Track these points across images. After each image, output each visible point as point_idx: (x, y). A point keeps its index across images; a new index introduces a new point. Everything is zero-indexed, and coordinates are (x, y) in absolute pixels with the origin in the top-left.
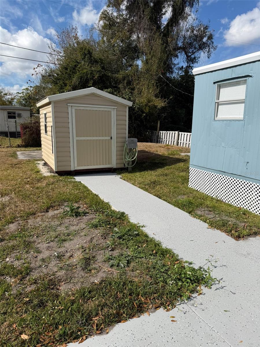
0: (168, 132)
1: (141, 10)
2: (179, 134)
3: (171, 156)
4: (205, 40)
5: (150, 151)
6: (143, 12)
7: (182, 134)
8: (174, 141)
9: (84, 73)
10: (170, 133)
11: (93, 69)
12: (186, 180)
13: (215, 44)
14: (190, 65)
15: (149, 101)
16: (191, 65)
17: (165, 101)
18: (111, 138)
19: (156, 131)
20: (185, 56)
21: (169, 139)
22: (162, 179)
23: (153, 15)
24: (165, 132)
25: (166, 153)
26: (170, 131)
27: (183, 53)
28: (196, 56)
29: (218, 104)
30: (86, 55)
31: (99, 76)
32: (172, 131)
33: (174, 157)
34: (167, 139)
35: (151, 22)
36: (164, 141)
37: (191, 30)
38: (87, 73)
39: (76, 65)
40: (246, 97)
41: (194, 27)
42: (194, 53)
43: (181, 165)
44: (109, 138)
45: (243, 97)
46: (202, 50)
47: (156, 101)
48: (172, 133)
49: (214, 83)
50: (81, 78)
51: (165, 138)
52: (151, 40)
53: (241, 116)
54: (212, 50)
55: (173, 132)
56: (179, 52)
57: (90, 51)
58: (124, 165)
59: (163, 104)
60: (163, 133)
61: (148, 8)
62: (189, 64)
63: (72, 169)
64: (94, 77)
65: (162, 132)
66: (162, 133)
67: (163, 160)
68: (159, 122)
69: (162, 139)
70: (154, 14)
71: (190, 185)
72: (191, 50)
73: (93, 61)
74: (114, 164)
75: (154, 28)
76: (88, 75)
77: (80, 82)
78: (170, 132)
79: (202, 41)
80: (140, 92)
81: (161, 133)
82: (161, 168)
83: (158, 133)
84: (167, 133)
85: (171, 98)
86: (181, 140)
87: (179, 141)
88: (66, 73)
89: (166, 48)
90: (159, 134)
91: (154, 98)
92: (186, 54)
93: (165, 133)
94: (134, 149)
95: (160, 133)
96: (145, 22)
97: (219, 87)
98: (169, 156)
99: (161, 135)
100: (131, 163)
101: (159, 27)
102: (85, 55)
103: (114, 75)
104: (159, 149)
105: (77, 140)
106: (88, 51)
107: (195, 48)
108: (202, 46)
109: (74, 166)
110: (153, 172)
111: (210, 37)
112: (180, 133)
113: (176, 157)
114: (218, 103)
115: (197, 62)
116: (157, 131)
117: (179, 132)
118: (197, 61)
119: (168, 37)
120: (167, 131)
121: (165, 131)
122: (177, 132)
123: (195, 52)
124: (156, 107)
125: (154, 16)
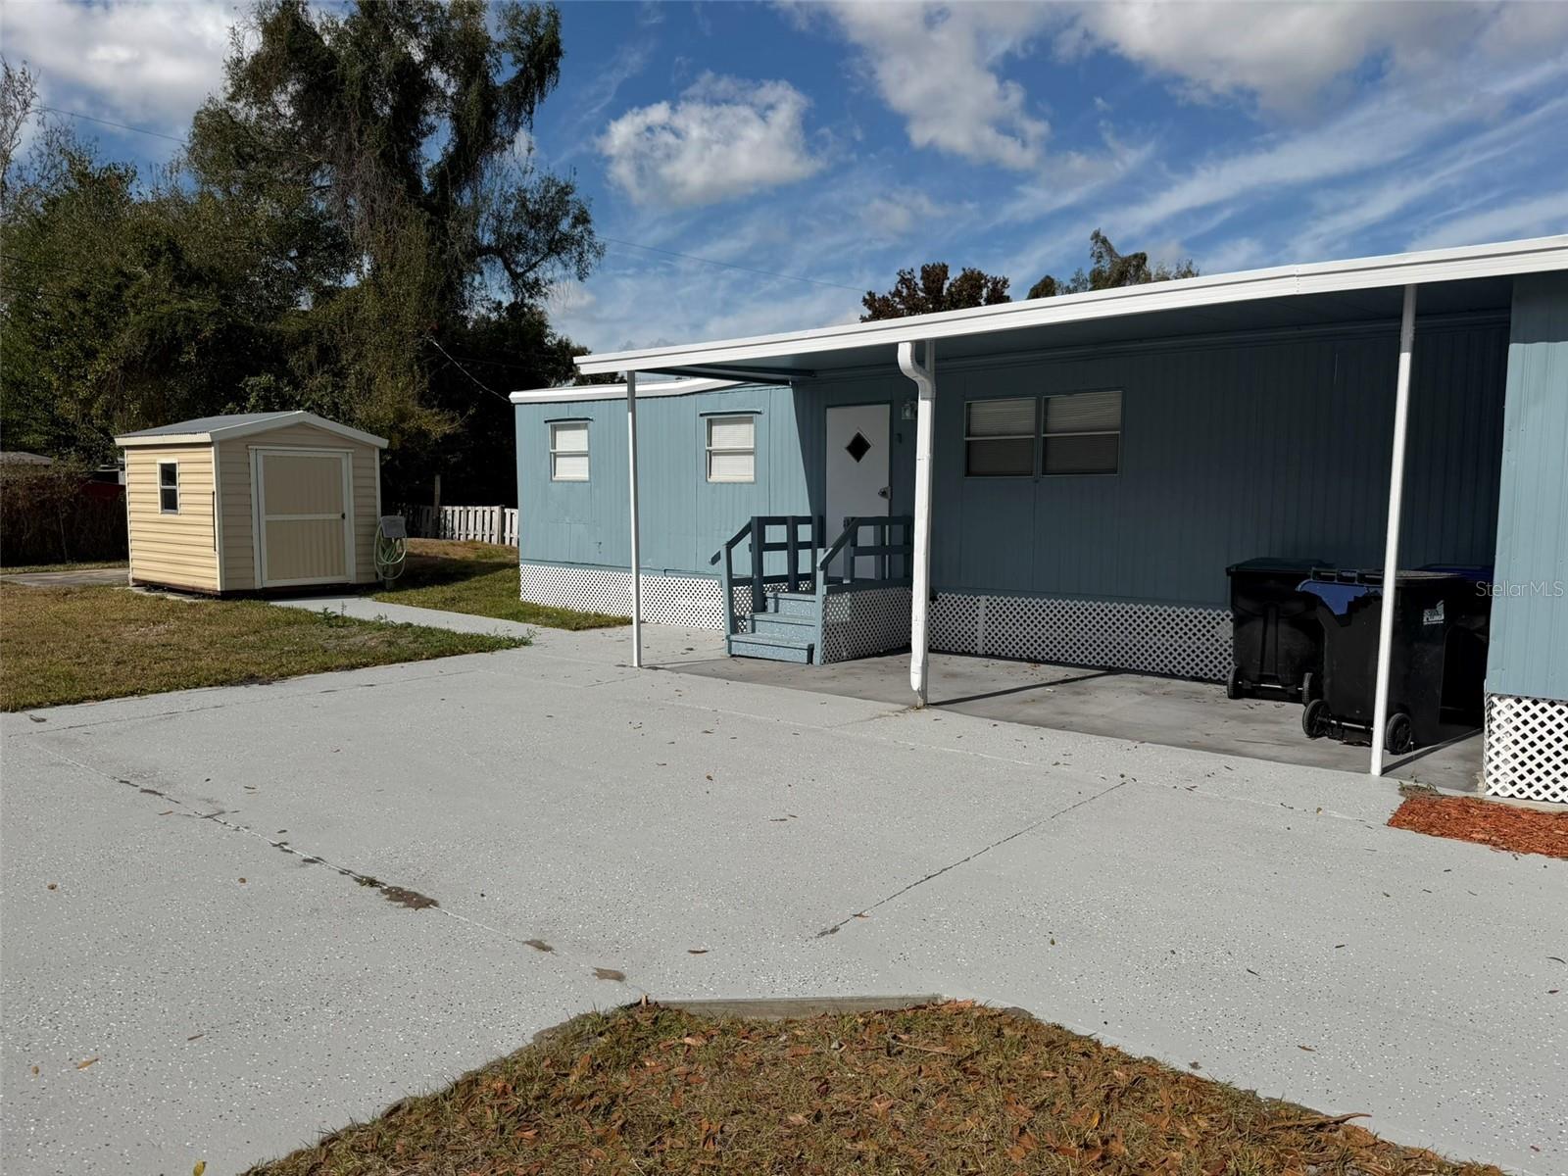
0: (469, 508)
1: (353, 127)
2: (503, 516)
3: (484, 561)
4: (565, 225)
5: (427, 553)
6: (360, 133)
7: (512, 514)
8: (491, 536)
9: (161, 318)
10: (476, 512)
11: (194, 304)
12: (517, 592)
13: (599, 238)
14: (522, 300)
15: (402, 417)
16: (526, 301)
17: (453, 420)
18: (343, 516)
19: (430, 508)
20: (507, 274)
21: (475, 529)
22: (465, 594)
23: (393, 148)
24: (462, 508)
25: (471, 556)
26: (476, 506)
27: (499, 262)
28: (540, 275)
29: (556, 455)
30: (159, 253)
31: (218, 331)
32: (483, 505)
33: (491, 561)
34: (467, 528)
35: (389, 166)
36: (460, 535)
37: (517, 201)
38: (174, 317)
39: (119, 283)
40: (589, 448)
41: (525, 191)
42: (535, 265)
43: (509, 572)
44: (339, 516)
45: (585, 449)
46: (559, 254)
47: (426, 416)
48: (484, 512)
49: (546, 422)
50: (152, 333)
51: (463, 527)
52: (392, 223)
53: (585, 476)
54: (590, 257)
55: (486, 508)
56: (486, 261)
57: (174, 244)
58: (377, 575)
59: (447, 429)
60: (454, 513)
61: (376, 123)
62: (519, 299)
63: (258, 586)
64: (200, 331)
65: (449, 509)
66: (449, 512)
67: (466, 567)
68: (438, 478)
69: (453, 529)
70: (397, 146)
71: (523, 597)
72: (521, 258)
73: (189, 278)
74: (350, 576)
75: (399, 186)
76: (175, 325)
77: (149, 347)
78: (477, 508)
79: (557, 230)
80: (367, 385)
81: (446, 511)
82: (463, 580)
83: (436, 513)
84: (468, 512)
85: (471, 412)
86: (511, 532)
87: (507, 534)
88: (86, 312)
89: (442, 251)
90: (442, 516)
91: (417, 409)
92: (507, 267)
93: (460, 511)
94: (396, 540)
95: (446, 515)
96: (367, 166)
97: (555, 429)
98: (479, 559)
99: (449, 517)
100: (391, 571)
101: (415, 186)
102: (156, 254)
103: (269, 326)
104: (450, 549)
105: (267, 522)
106: (169, 241)
107: (536, 252)
108: (556, 246)
109: (262, 580)
110: (445, 588)
111: (582, 219)
112: (506, 510)
113: (497, 560)
114: (555, 453)
115: (546, 293)
116: (432, 504)
117: (503, 509)
118: (544, 290)
119: (448, 218)
120: (465, 504)
121: (460, 505)
122: (497, 509)
123: (536, 263)
124: (423, 434)
125: (395, 149)
